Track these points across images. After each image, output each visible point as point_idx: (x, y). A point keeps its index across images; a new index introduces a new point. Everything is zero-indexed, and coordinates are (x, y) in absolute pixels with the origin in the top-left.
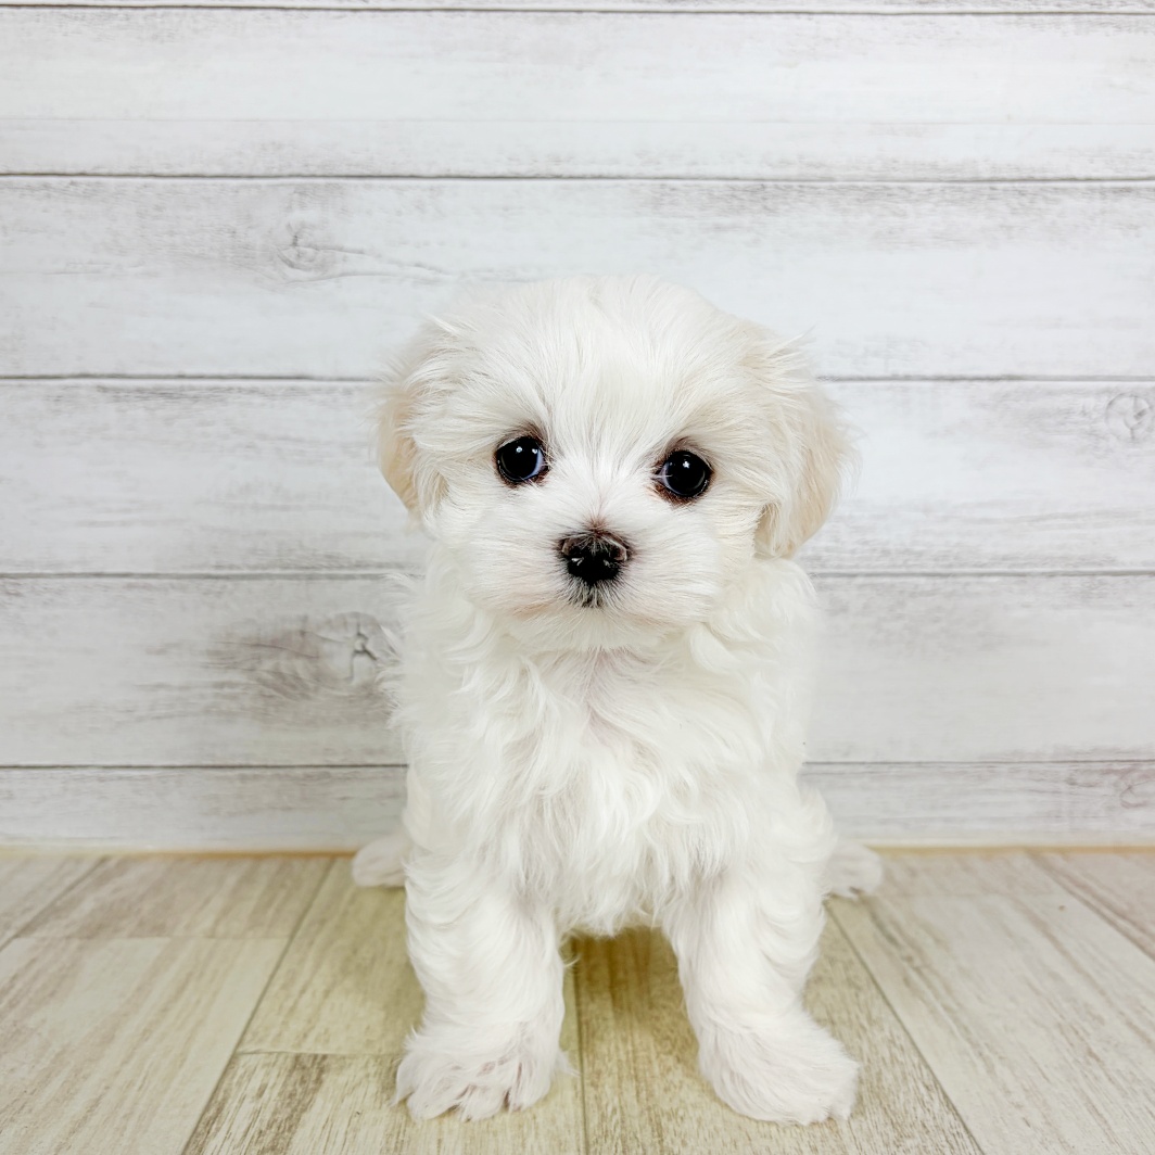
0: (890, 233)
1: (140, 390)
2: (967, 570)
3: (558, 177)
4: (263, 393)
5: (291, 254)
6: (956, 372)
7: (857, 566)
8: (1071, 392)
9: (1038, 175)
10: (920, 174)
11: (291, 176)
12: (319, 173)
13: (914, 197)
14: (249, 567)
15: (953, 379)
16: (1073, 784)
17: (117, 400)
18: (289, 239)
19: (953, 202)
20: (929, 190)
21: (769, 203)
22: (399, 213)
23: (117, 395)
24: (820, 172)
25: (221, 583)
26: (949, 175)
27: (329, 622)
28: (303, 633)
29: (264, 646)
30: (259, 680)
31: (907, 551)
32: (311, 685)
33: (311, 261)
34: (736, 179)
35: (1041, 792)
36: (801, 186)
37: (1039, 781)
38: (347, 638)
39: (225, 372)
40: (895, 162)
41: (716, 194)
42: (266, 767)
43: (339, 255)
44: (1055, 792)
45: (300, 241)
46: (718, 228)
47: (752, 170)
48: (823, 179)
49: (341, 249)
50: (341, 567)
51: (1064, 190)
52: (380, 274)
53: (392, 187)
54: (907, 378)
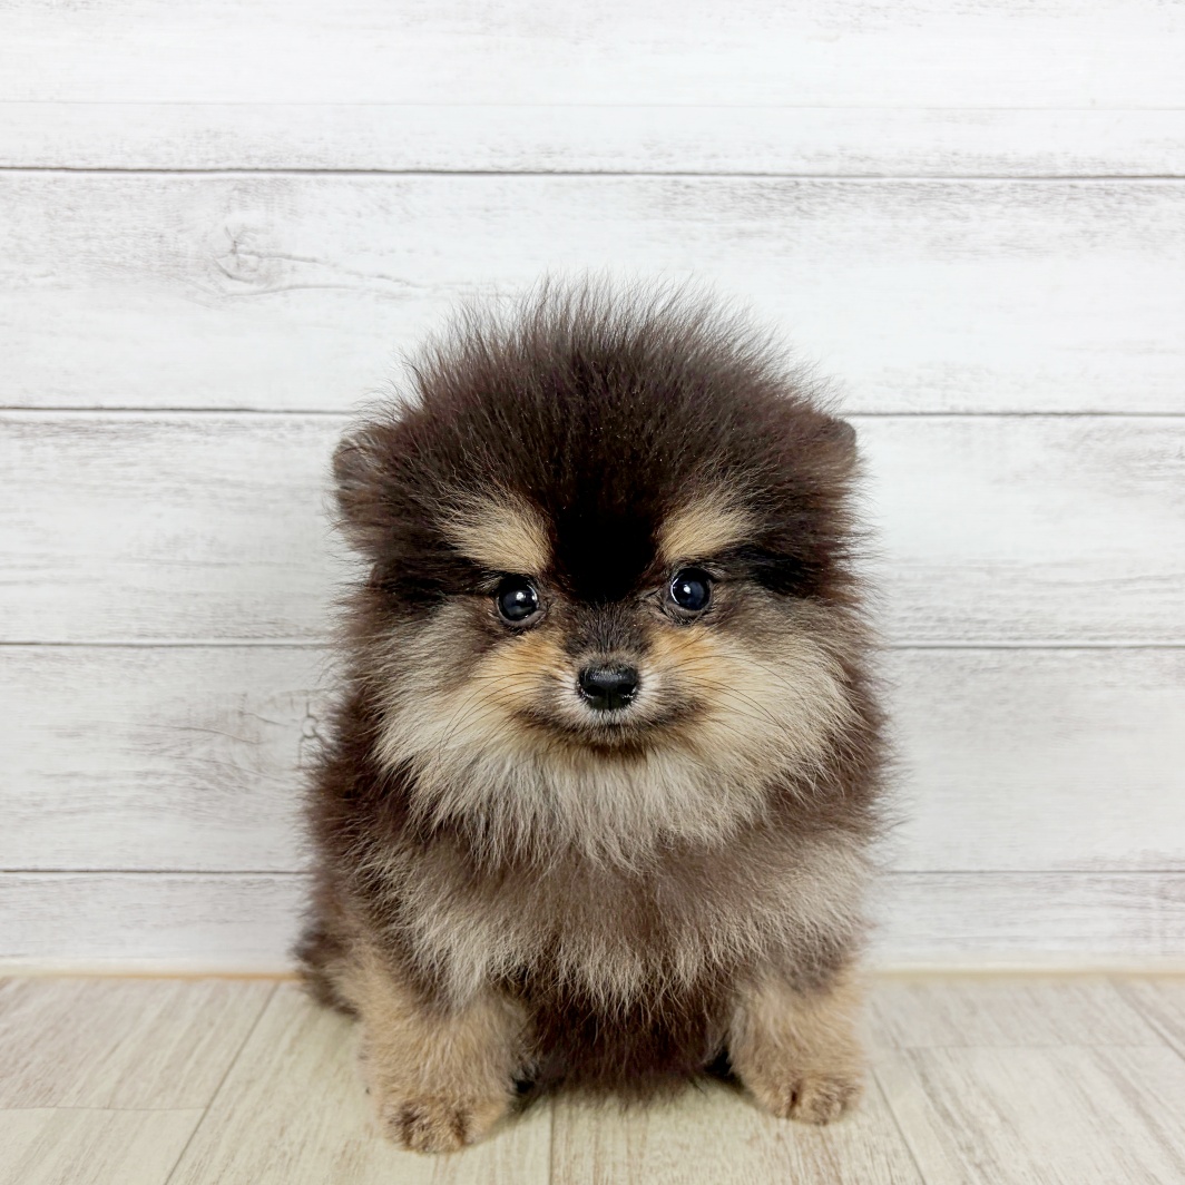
0: (950, 239)
1: (47, 424)
2: (1040, 643)
3: (550, 172)
4: (196, 429)
5: (229, 263)
6: (1028, 408)
7: (907, 638)
8: (1166, 430)
9: (1127, 172)
10: (985, 170)
11: (230, 170)
12: (263, 166)
13: (978, 196)
14: (178, 636)
15: (1025, 415)
16: (1165, 898)
17: (22, 436)
18: (228, 245)
19: (1026, 203)
20: (997, 188)
21: (804, 205)
22: (359, 215)
23: (22, 431)
24: (865, 168)
25: (144, 652)
26: (1020, 171)
27: (272, 700)
28: (241, 714)
29: (195, 729)
30: (190, 769)
31: (967, 620)
32: (252, 777)
33: (255, 270)
34: (763, 174)
35: (1127, 907)
36: (842, 184)
37: (1125, 893)
38: (294, 721)
39: (150, 404)
40: (955, 154)
41: (741, 193)
42: (198, 872)
43: (287, 264)
44: (1142, 908)
45: (241, 247)
46: (742, 234)
47: (782, 165)
48: (868, 176)
49: (289, 257)
50: (288, 636)
51: (1158, 187)
52: (337, 286)
53: (350, 183)
54: (969, 414)
